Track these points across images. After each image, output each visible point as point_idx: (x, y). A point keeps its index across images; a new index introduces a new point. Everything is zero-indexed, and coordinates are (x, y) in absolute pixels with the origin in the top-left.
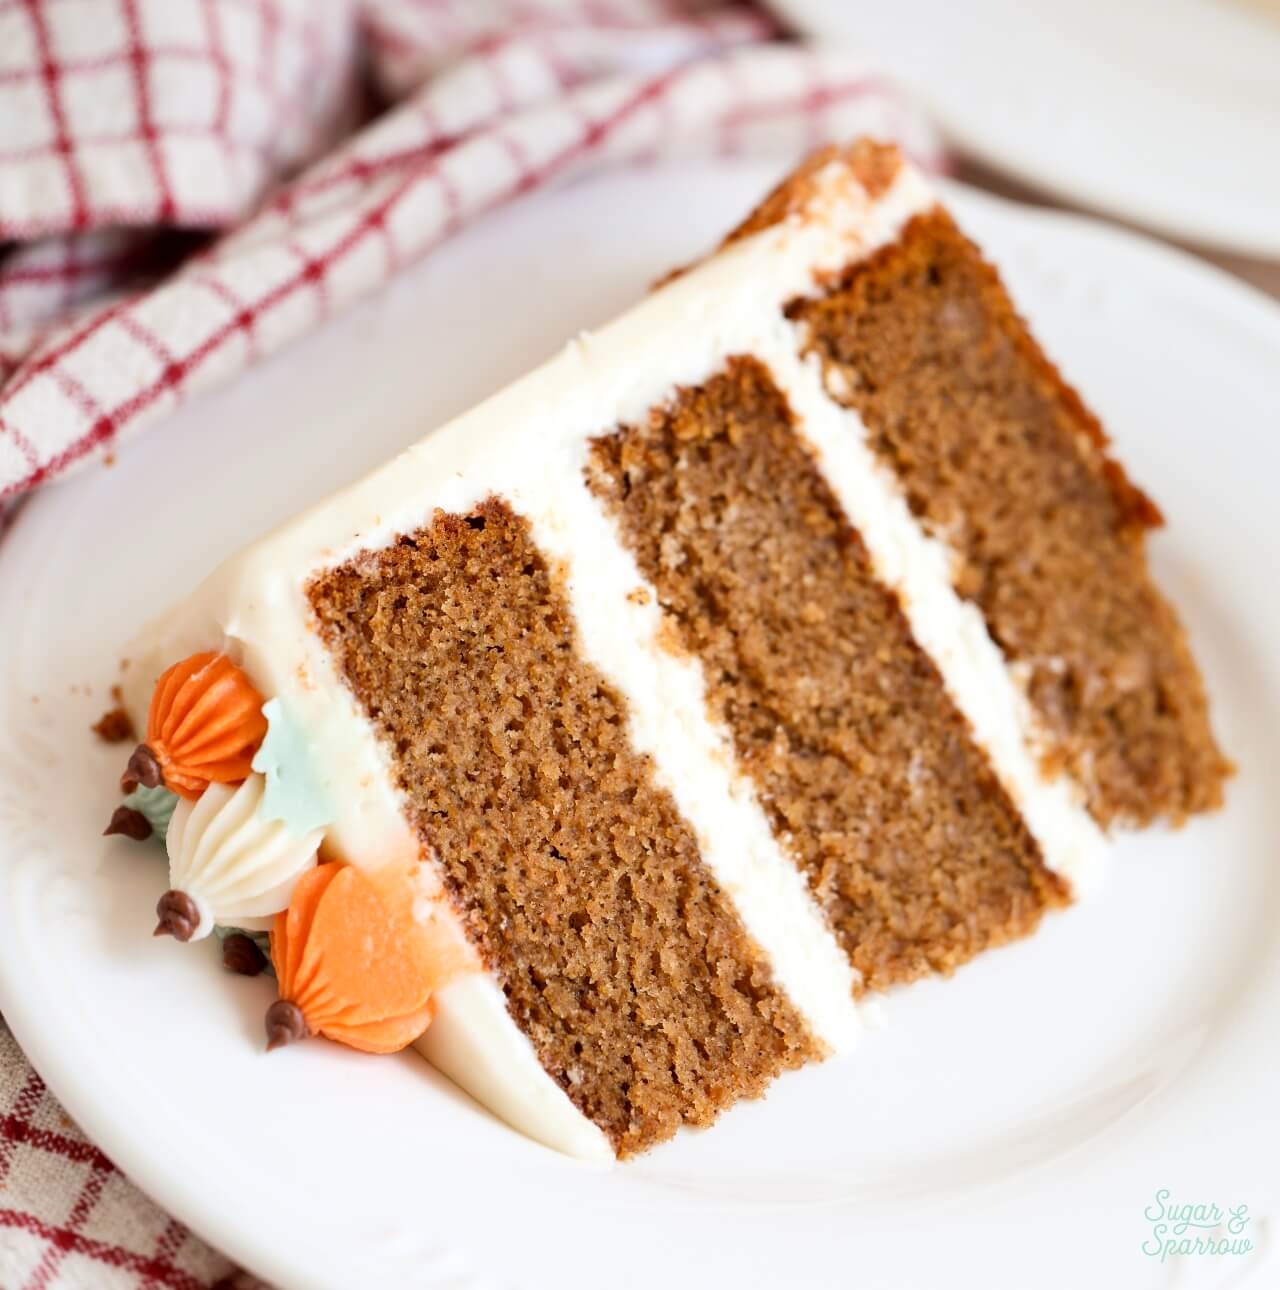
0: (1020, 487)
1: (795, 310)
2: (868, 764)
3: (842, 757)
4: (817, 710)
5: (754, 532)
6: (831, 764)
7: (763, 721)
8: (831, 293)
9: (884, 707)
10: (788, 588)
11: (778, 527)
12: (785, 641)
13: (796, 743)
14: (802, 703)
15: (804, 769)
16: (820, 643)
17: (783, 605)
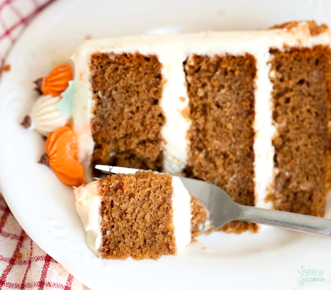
0: (306, 124)
1: (273, 51)
2: (221, 170)
3: (215, 165)
4: (217, 150)
5: (227, 99)
6: (211, 165)
7: (200, 145)
8: (286, 52)
9: (234, 159)
10: (227, 117)
11: (234, 101)
12: (218, 129)
13: (206, 157)
14: (213, 146)
15: (204, 163)
16: (228, 134)
17: (223, 120)
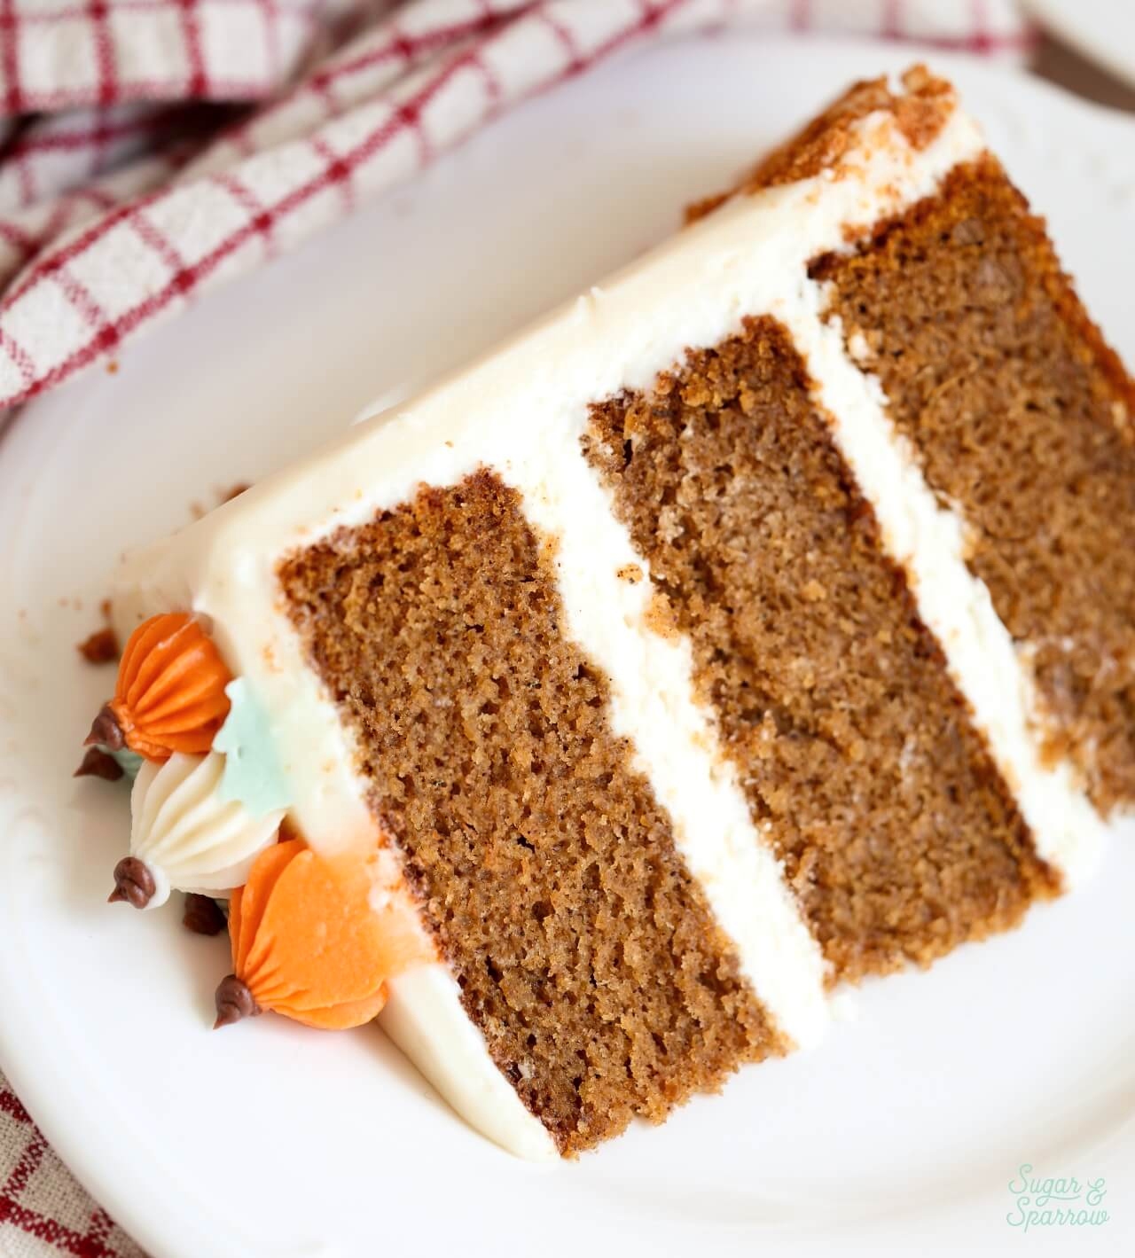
0: (1043, 455)
1: (820, 267)
2: (859, 750)
3: (832, 741)
4: (811, 691)
5: (759, 505)
6: (820, 748)
7: (752, 701)
8: (862, 251)
9: (881, 690)
10: (790, 563)
11: (784, 499)
12: (781, 619)
13: (785, 724)
14: (795, 684)
15: (791, 752)
16: (819, 620)
17: (782, 582)
